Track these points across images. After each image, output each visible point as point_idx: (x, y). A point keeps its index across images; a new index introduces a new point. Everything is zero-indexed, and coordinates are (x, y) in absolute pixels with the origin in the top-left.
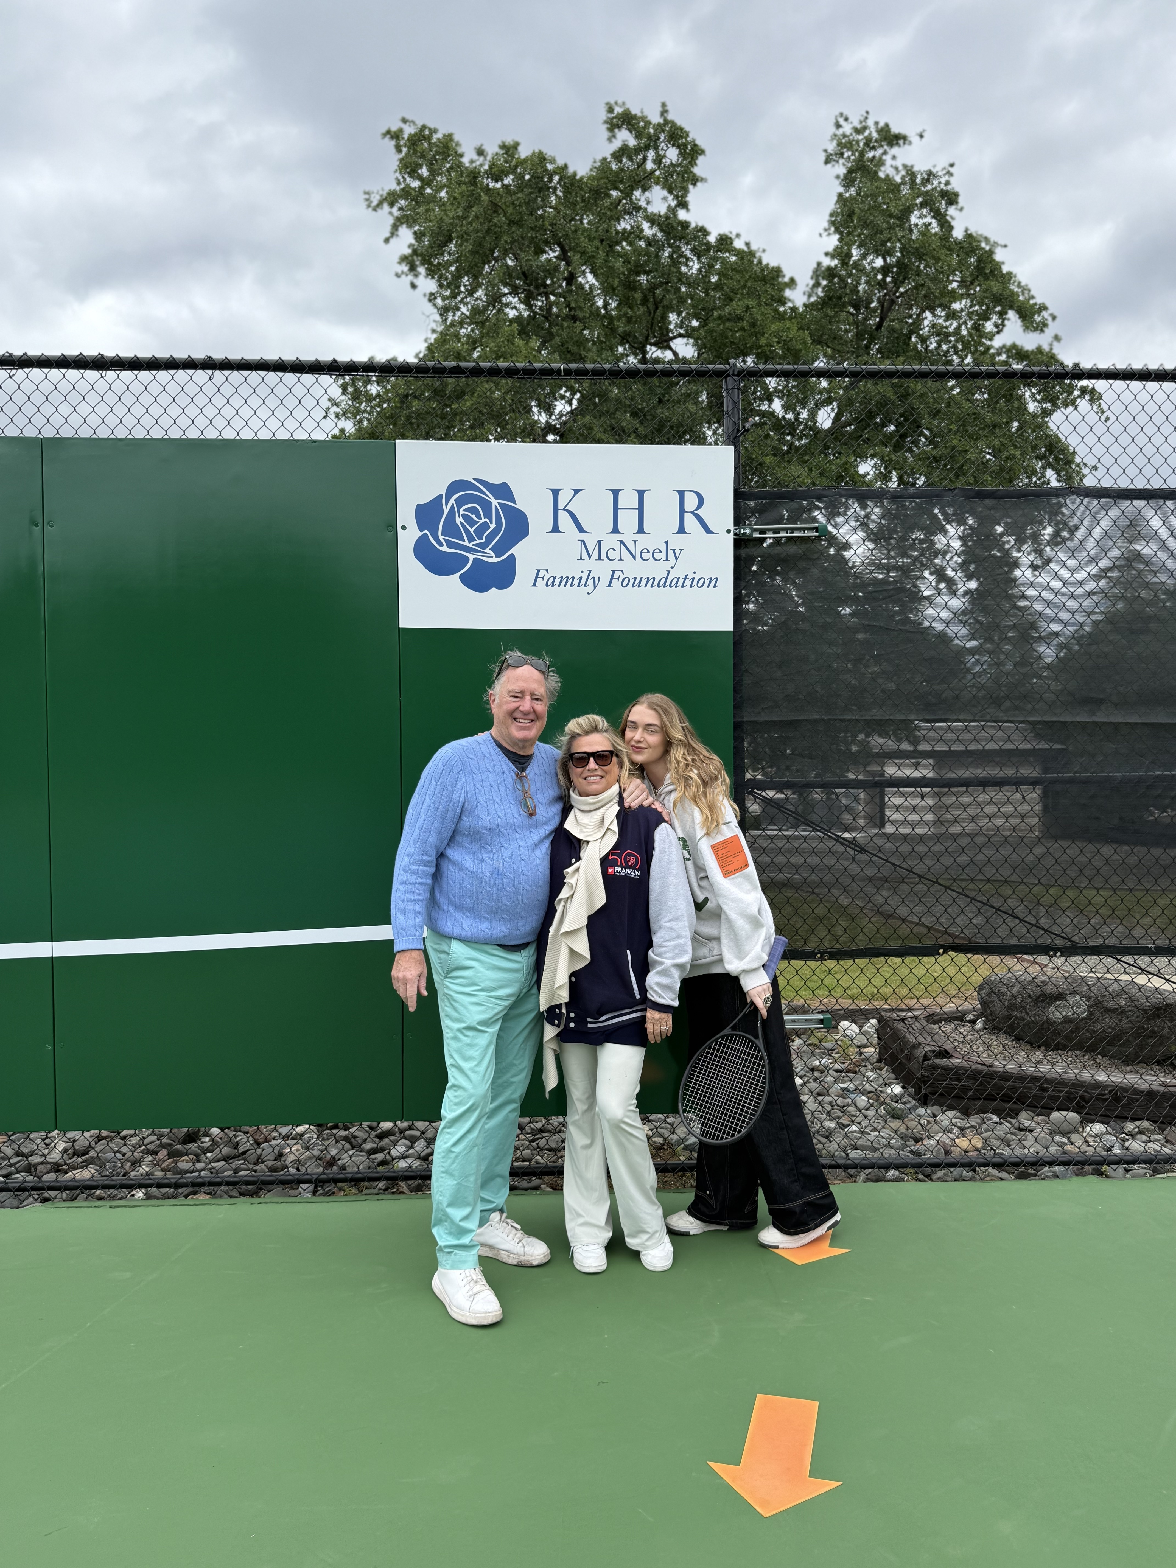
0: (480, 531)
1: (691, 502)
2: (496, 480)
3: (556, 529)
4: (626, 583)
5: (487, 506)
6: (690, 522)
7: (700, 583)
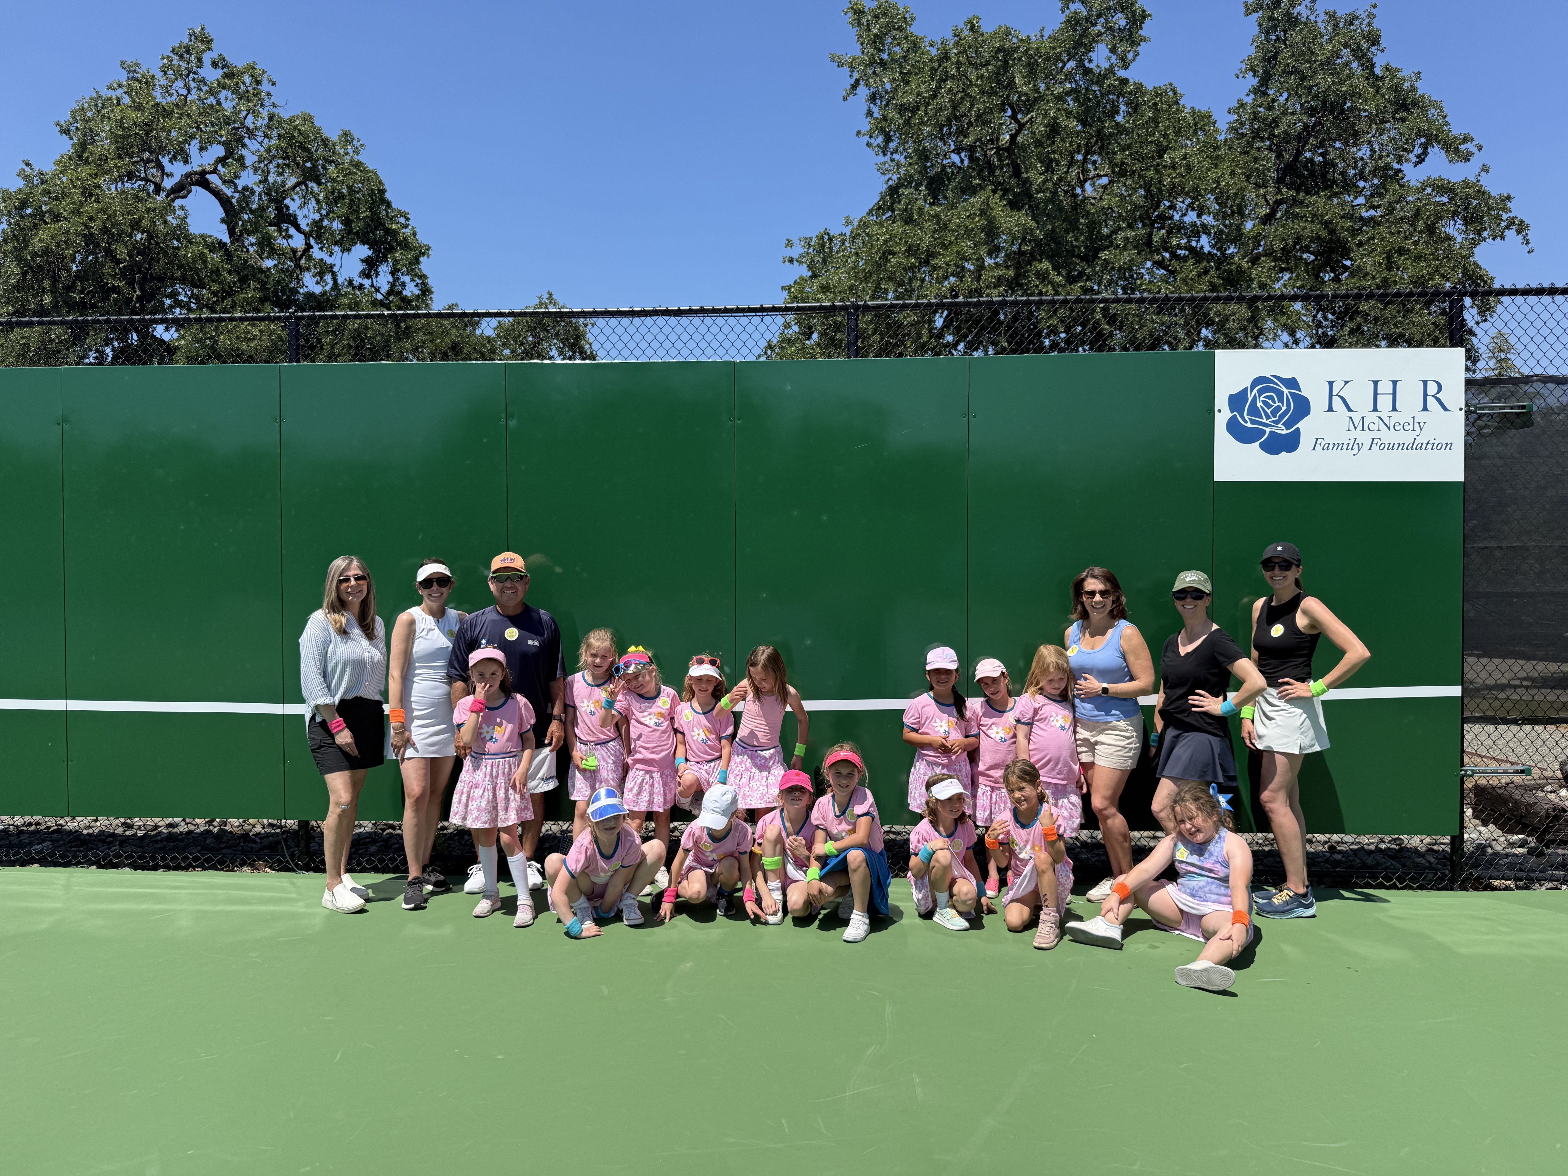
0: (1274, 413)
1: (1432, 389)
2: (1287, 376)
3: (1330, 409)
4: (1382, 447)
5: (1280, 394)
6: (1432, 402)
7: (1439, 447)
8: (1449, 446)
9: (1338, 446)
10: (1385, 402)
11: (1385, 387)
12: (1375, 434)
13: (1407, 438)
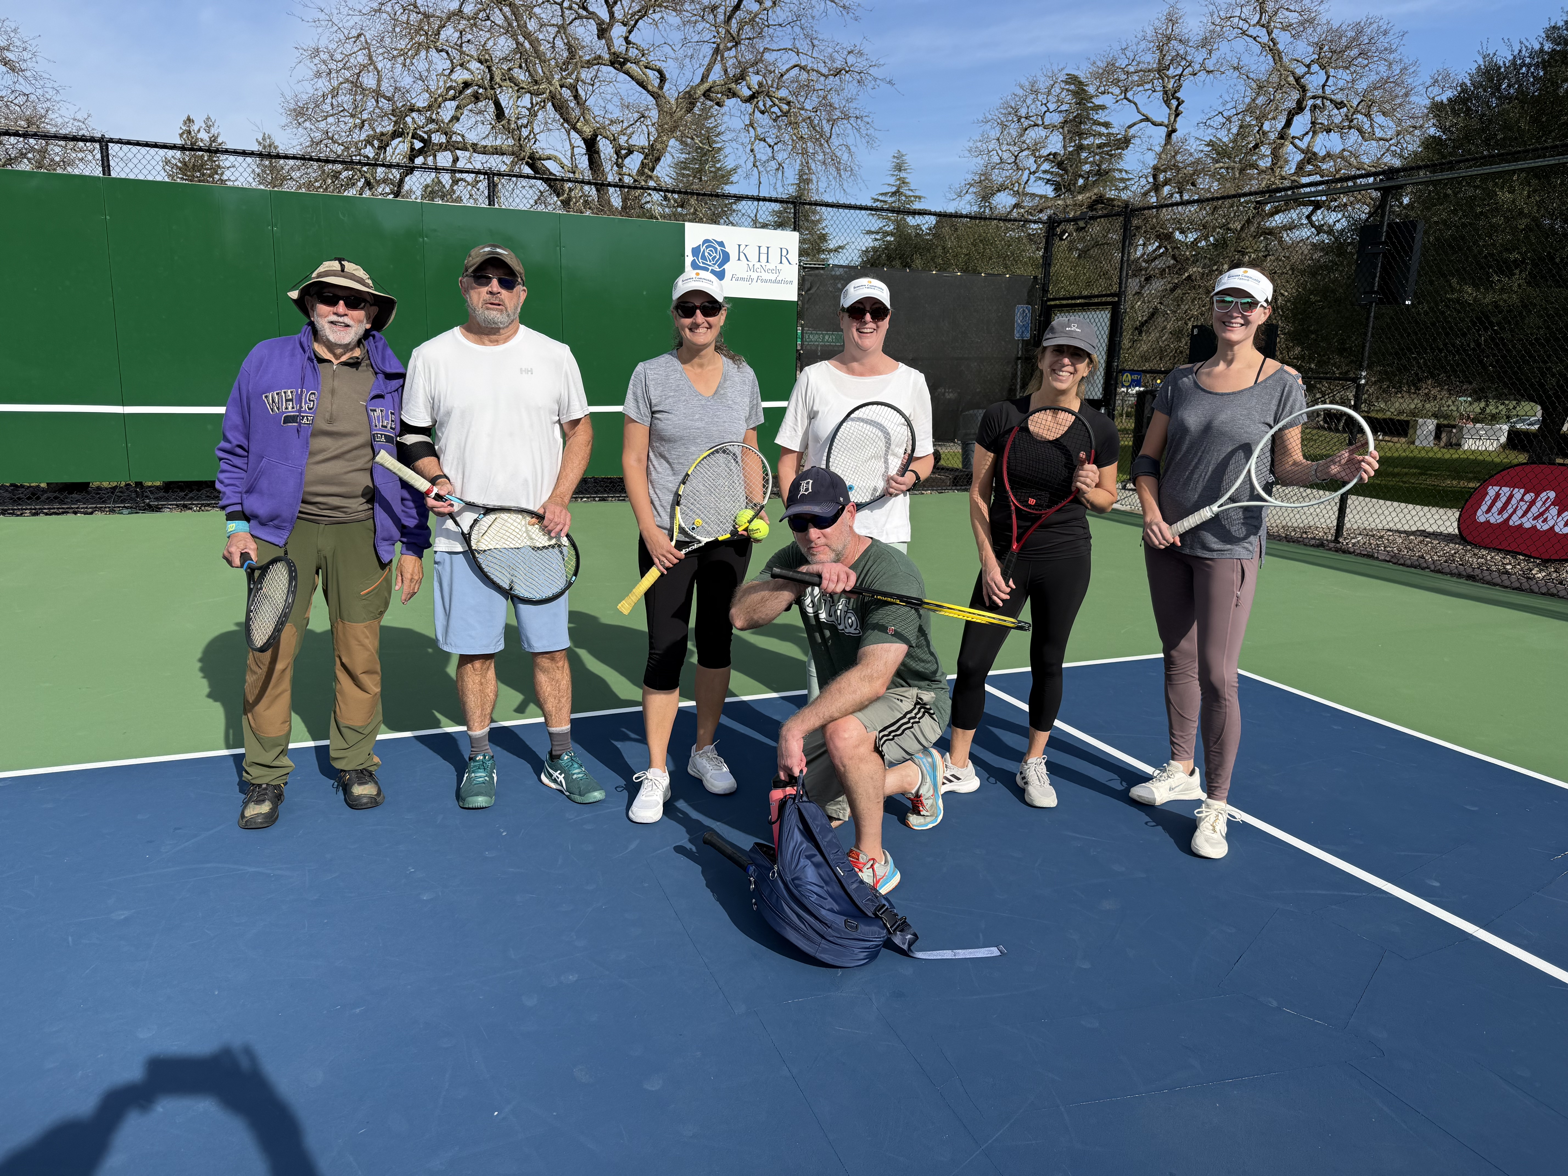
0: (713, 260)
1: (784, 253)
2: (719, 240)
3: (739, 259)
4: (762, 281)
5: (716, 249)
6: (784, 259)
7: (787, 282)
8: (791, 282)
9: (743, 279)
10: (763, 257)
11: (764, 250)
12: (759, 274)
13: (773, 277)
